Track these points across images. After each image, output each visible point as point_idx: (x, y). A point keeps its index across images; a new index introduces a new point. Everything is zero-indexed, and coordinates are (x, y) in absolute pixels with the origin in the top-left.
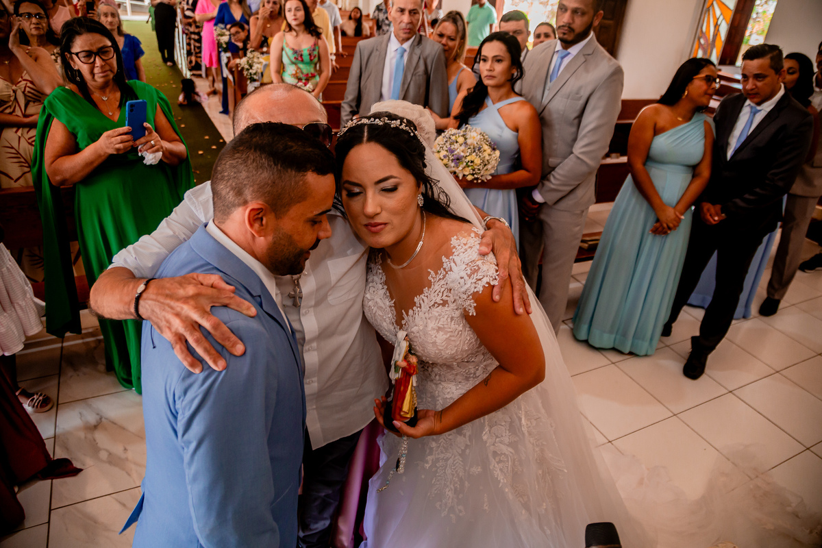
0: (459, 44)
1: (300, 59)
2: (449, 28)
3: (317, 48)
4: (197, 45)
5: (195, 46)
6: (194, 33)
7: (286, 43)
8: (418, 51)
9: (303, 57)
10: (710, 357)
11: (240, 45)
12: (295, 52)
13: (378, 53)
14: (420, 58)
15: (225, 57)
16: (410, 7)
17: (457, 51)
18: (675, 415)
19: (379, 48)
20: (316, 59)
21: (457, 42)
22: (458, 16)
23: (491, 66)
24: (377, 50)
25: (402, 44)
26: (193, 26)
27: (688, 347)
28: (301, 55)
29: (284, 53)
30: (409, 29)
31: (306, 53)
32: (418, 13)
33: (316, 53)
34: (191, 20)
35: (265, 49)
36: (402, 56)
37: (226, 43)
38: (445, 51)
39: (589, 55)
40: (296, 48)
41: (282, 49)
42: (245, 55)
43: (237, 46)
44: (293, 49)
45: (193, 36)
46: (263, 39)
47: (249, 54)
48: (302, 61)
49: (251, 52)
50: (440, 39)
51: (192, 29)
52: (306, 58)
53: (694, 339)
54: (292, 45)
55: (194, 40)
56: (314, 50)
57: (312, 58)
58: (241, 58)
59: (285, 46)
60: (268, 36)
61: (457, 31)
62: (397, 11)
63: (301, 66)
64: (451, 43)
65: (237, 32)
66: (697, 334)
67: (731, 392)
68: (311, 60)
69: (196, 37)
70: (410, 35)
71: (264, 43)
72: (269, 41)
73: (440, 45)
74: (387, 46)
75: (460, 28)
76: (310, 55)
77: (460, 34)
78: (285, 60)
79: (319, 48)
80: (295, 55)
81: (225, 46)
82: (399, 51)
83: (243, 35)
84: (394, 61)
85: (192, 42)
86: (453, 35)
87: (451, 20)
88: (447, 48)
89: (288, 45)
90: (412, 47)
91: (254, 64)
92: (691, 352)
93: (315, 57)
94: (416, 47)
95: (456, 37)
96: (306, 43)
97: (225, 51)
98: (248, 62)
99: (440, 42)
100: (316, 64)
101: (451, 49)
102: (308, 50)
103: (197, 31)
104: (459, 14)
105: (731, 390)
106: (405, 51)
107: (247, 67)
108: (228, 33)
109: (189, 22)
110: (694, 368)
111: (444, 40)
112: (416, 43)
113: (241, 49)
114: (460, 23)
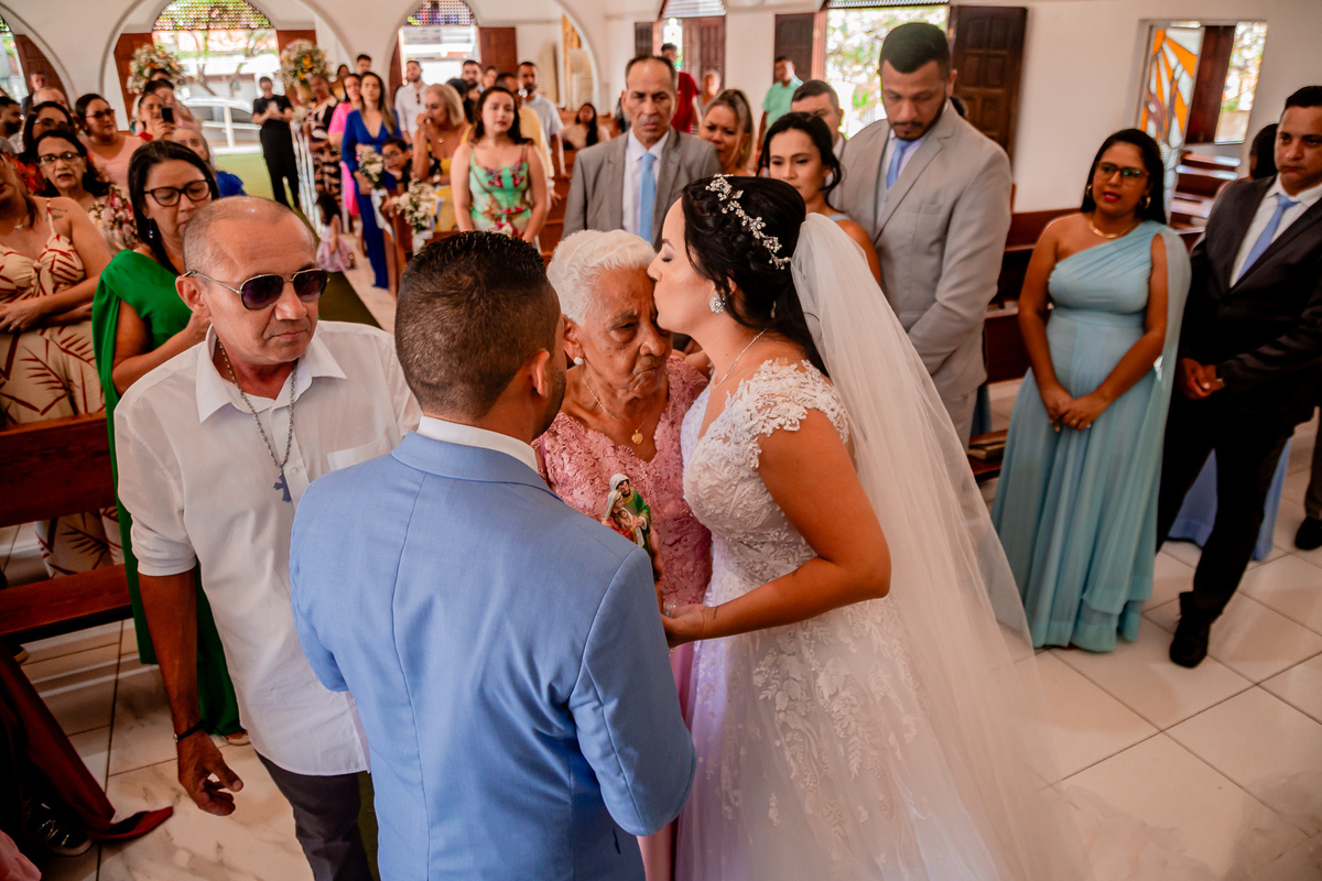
0: (742, 140)
1: (497, 183)
2: (722, 114)
3: (525, 166)
4: (335, 181)
5: (330, 185)
6: (329, 164)
7: (476, 160)
8: (675, 157)
9: (503, 180)
10: (1214, 627)
11: (397, 174)
12: (490, 172)
13: (611, 166)
14: (679, 168)
15: (377, 197)
16: (653, 88)
17: (739, 151)
18: (1161, 731)
19: (611, 158)
20: (524, 185)
21: (738, 137)
22: (737, 97)
23: (791, 171)
24: (609, 162)
25: (648, 149)
26: (327, 154)
27: (1174, 612)
28: (500, 178)
29: (472, 175)
30: (653, 124)
31: (506, 174)
32: (667, 97)
33: (523, 173)
34: (322, 145)
35: (437, 178)
36: (650, 168)
37: (379, 175)
38: (719, 152)
39: (947, 138)
40: (491, 166)
41: (469, 169)
42: (406, 189)
43: (392, 177)
44: (487, 169)
45: (327, 169)
46: (432, 162)
47: (412, 188)
48: (501, 186)
49: (416, 183)
50: (710, 134)
51: (326, 157)
52: (508, 182)
53: (1184, 597)
54: (484, 162)
55: (330, 175)
56: (520, 169)
57: (518, 182)
58: (399, 195)
59: (473, 164)
60: (440, 157)
61: (737, 118)
62: (633, 97)
63: (499, 195)
64: (728, 139)
65: (393, 153)
66: (1189, 587)
67: (1257, 684)
68: (516, 185)
69: (333, 170)
70: (657, 134)
71: (434, 169)
72: (444, 164)
73: (711, 144)
74: (624, 153)
75: (742, 114)
76: (514, 176)
77: (743, 123)
78: (475, 187)
79: (529, 166)
80: (490, 178)
81: (376, 179)
82: (645, 160)
83: (401, 158)
84: (639, 177)
85: (326, 177)
86: (731, 125)
87: (726, 103)
88: (722, 147)
89: (478, 163)
90: (666, 152)
91: (422, 203)
92: (1181, 621)
93: (522, 180)
94: (672, 152)
95: (736, 129)
96: (507, 159)
97: (378, 186)
98: (411, 199)
99: (710, 139)
100: (524, 193)
101: (730, 148)
102: (511, 170)
103: (332, 159)
104: (738, 93)
105: (1257, 680)
106: (655, 158)
107: (410, 208)
108: (379, 158)
109: (319, 147)
110: (1188, 647)
111: (717, 135)
112: (671, 145)
113: (401, 181)
114: (740, 106)
